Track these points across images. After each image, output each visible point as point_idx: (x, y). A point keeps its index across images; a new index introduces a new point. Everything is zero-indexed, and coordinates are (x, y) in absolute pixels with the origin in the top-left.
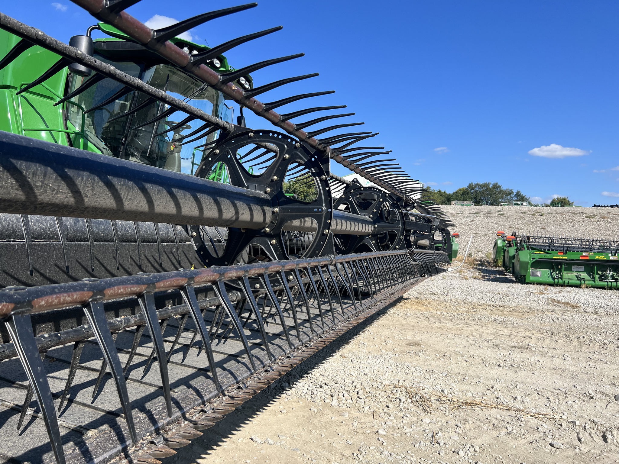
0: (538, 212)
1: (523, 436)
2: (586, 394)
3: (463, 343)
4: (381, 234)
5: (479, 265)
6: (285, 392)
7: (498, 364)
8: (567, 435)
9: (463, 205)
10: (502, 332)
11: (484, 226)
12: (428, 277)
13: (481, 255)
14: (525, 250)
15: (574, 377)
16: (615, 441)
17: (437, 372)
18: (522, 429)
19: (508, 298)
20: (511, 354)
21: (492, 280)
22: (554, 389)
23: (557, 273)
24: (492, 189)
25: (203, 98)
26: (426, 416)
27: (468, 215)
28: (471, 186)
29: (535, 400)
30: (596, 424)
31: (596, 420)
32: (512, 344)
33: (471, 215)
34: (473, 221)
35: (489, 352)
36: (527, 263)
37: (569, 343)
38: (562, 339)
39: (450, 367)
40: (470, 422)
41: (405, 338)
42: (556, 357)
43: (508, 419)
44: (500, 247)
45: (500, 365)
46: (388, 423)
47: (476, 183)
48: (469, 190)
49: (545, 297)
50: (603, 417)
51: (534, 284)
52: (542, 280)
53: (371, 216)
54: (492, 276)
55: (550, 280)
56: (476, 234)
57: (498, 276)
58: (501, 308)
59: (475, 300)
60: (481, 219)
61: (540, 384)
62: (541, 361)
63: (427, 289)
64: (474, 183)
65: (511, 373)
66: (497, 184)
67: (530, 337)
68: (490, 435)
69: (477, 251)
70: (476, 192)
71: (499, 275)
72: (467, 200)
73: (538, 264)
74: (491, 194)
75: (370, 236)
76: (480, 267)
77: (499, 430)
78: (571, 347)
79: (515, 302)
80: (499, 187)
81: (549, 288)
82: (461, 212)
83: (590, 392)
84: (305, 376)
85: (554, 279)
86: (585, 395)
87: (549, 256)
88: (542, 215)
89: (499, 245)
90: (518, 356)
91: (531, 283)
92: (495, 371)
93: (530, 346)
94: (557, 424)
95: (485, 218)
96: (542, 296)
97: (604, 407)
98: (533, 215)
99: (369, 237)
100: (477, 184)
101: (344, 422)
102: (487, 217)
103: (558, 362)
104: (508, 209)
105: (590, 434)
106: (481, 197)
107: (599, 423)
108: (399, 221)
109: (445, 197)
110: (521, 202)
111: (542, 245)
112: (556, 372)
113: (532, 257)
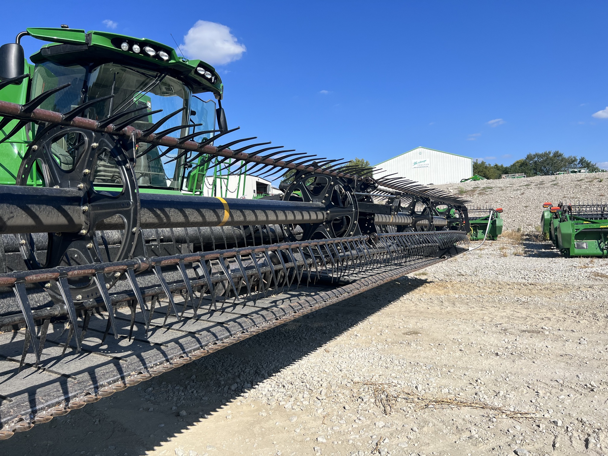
0: (596, 178)
1: (486, 442)
2: (586, 385)
3: (467, 329)
4: (336, 220)
5: (527, 240)
6: (242, 394)
7: (496, 352)
8: (541, 439)
9: (514, 178)
10: (519, 314)
11: (535, 198)
12: (447, 259)
13: (531, 229)
14: (567, 221)
15: (582, 364)
16: (599, 446)
17: (422, 364)
18: (488, 432)
19: (544, 274)
20: (518, 339)
21: (534, 256)
22: (551, 380)
23: (606, 243)
24: (552, 158)
25: (171, 94)
26: (382, 419)
27: (518, 188)
28: (529, 157)
29: (522, 395)
30: (583, 425)
31: (585, 419)
32: (524, 328)
33: (522, 188)
34: (523, 194)
35: (492, 339)
36: (570, 235)
37: (593, 323)
38: (588, 318)
39: (439, 358)
40: (431, 424)
41: (405, 326)
42: (571, 341)
43: (478, 419)
44: (547, 220)
45: (497, 353)
46: (335, 428)
47: (534, 153)
48: (528, 161)
49: (588, 271)
50: (596, 415)
51: (580, 257)
52: (587, 252)
53: (324, 201)
54: (536, 251)
55: (599, 252)
56: (526, 207)
57: (543, 250)
58: (530, 287)
59: (506, 279)
60: (532, 191)
61: (537, 374)
62: (549, 347)
63: (457, 271)
64: (533, 153)
65: (507, 364)
66: (558, 152)
67: (549, 319)
68: (447, 441)
69: (527, 225)
70: (535, 162)
71: (545, 249)
72: (518, 173)
73: (582, 235)
74: (552, 164)
75: (324, 223)
76: (527, 242)
77: (461, 434)
78: (594, 328)
79: (550, 279)
80: (561, 155)
81: (596, 260)
82: (511, 186)
83: (592, 383)
84: (274, 374)
85: (602, 250)
86: (585, 387)
87: (595, 226)
88: (601, 181)
89: (546, 217)
90: (524, 342)
91: (576, 257)
92: (490, 361)
93: (545, 329)
94: (534, 425)
95: (537, 189)
96: (584, 270)
97: (603, 402)
98: (590, 182)
99: (323, 225)
100: (536, 154)
101: (286, 428)
102: (539, 188)
103: (570, 347)
104: (562, 177)
105: (570, 438)
106: (541, 168)
107: (587, 422)
108: (351, 204)
109: (502, 171)
110: (579, 169)
111: (589, 214)
112: (563, 359)
113: (576, 228)
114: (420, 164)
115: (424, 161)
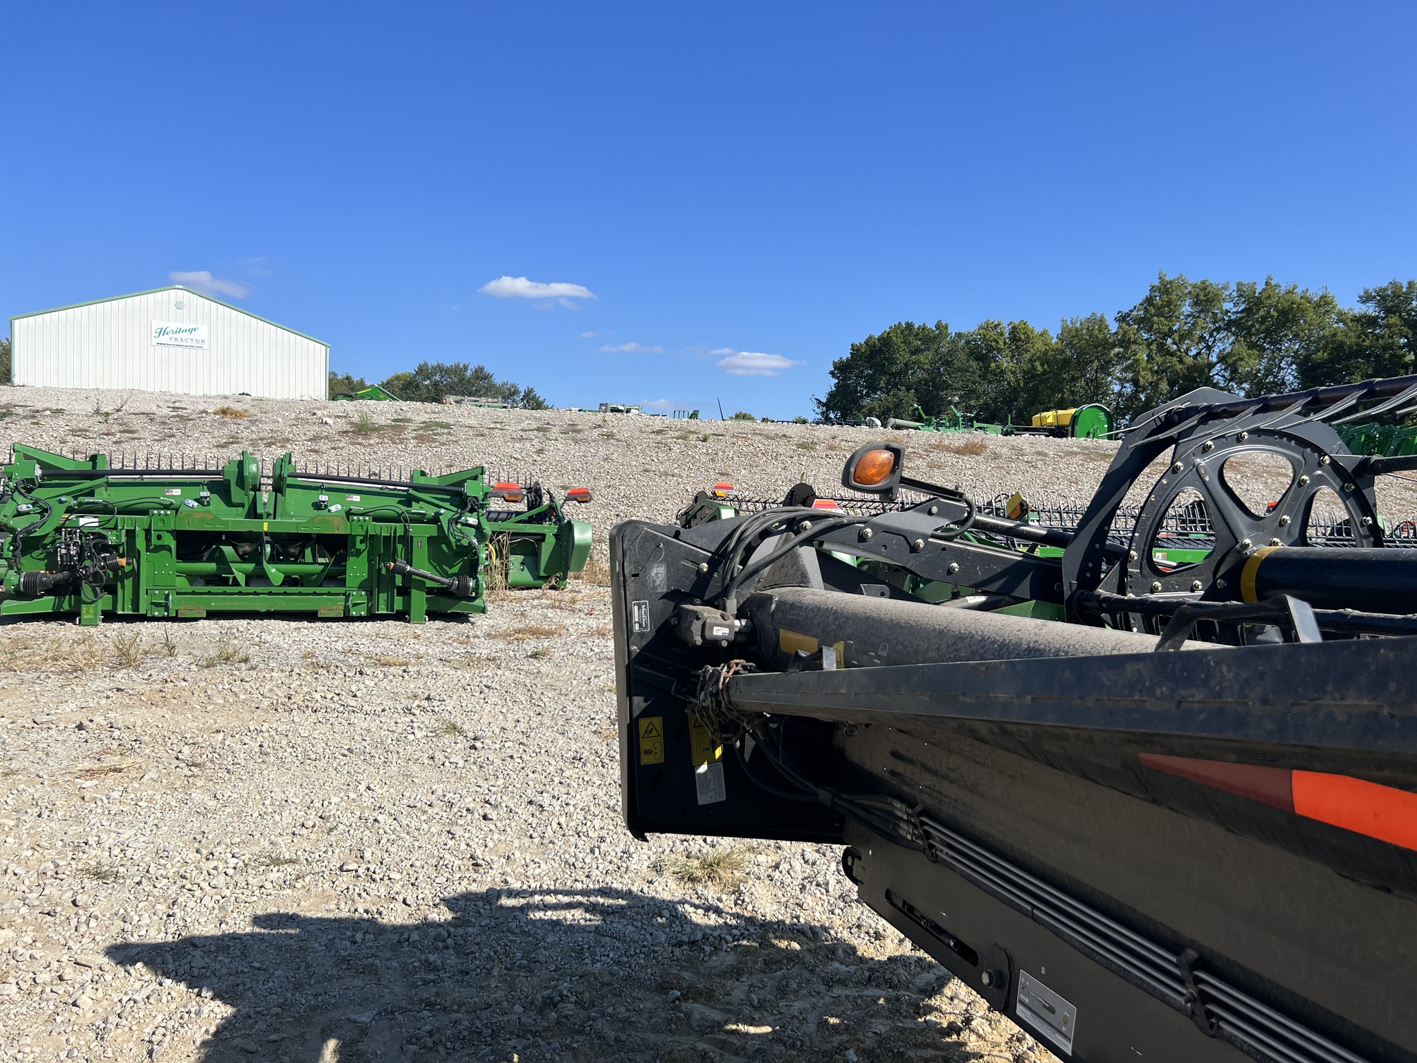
28: (423, 371)
48: (419, 378)
64: (432, 363)
70: (436, 385)
80: (487, 377)
114: (177, 335)
115: (191, 331)
